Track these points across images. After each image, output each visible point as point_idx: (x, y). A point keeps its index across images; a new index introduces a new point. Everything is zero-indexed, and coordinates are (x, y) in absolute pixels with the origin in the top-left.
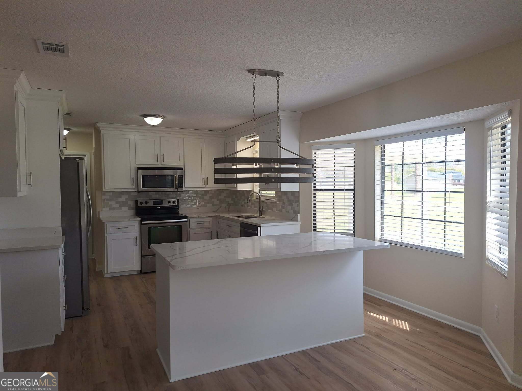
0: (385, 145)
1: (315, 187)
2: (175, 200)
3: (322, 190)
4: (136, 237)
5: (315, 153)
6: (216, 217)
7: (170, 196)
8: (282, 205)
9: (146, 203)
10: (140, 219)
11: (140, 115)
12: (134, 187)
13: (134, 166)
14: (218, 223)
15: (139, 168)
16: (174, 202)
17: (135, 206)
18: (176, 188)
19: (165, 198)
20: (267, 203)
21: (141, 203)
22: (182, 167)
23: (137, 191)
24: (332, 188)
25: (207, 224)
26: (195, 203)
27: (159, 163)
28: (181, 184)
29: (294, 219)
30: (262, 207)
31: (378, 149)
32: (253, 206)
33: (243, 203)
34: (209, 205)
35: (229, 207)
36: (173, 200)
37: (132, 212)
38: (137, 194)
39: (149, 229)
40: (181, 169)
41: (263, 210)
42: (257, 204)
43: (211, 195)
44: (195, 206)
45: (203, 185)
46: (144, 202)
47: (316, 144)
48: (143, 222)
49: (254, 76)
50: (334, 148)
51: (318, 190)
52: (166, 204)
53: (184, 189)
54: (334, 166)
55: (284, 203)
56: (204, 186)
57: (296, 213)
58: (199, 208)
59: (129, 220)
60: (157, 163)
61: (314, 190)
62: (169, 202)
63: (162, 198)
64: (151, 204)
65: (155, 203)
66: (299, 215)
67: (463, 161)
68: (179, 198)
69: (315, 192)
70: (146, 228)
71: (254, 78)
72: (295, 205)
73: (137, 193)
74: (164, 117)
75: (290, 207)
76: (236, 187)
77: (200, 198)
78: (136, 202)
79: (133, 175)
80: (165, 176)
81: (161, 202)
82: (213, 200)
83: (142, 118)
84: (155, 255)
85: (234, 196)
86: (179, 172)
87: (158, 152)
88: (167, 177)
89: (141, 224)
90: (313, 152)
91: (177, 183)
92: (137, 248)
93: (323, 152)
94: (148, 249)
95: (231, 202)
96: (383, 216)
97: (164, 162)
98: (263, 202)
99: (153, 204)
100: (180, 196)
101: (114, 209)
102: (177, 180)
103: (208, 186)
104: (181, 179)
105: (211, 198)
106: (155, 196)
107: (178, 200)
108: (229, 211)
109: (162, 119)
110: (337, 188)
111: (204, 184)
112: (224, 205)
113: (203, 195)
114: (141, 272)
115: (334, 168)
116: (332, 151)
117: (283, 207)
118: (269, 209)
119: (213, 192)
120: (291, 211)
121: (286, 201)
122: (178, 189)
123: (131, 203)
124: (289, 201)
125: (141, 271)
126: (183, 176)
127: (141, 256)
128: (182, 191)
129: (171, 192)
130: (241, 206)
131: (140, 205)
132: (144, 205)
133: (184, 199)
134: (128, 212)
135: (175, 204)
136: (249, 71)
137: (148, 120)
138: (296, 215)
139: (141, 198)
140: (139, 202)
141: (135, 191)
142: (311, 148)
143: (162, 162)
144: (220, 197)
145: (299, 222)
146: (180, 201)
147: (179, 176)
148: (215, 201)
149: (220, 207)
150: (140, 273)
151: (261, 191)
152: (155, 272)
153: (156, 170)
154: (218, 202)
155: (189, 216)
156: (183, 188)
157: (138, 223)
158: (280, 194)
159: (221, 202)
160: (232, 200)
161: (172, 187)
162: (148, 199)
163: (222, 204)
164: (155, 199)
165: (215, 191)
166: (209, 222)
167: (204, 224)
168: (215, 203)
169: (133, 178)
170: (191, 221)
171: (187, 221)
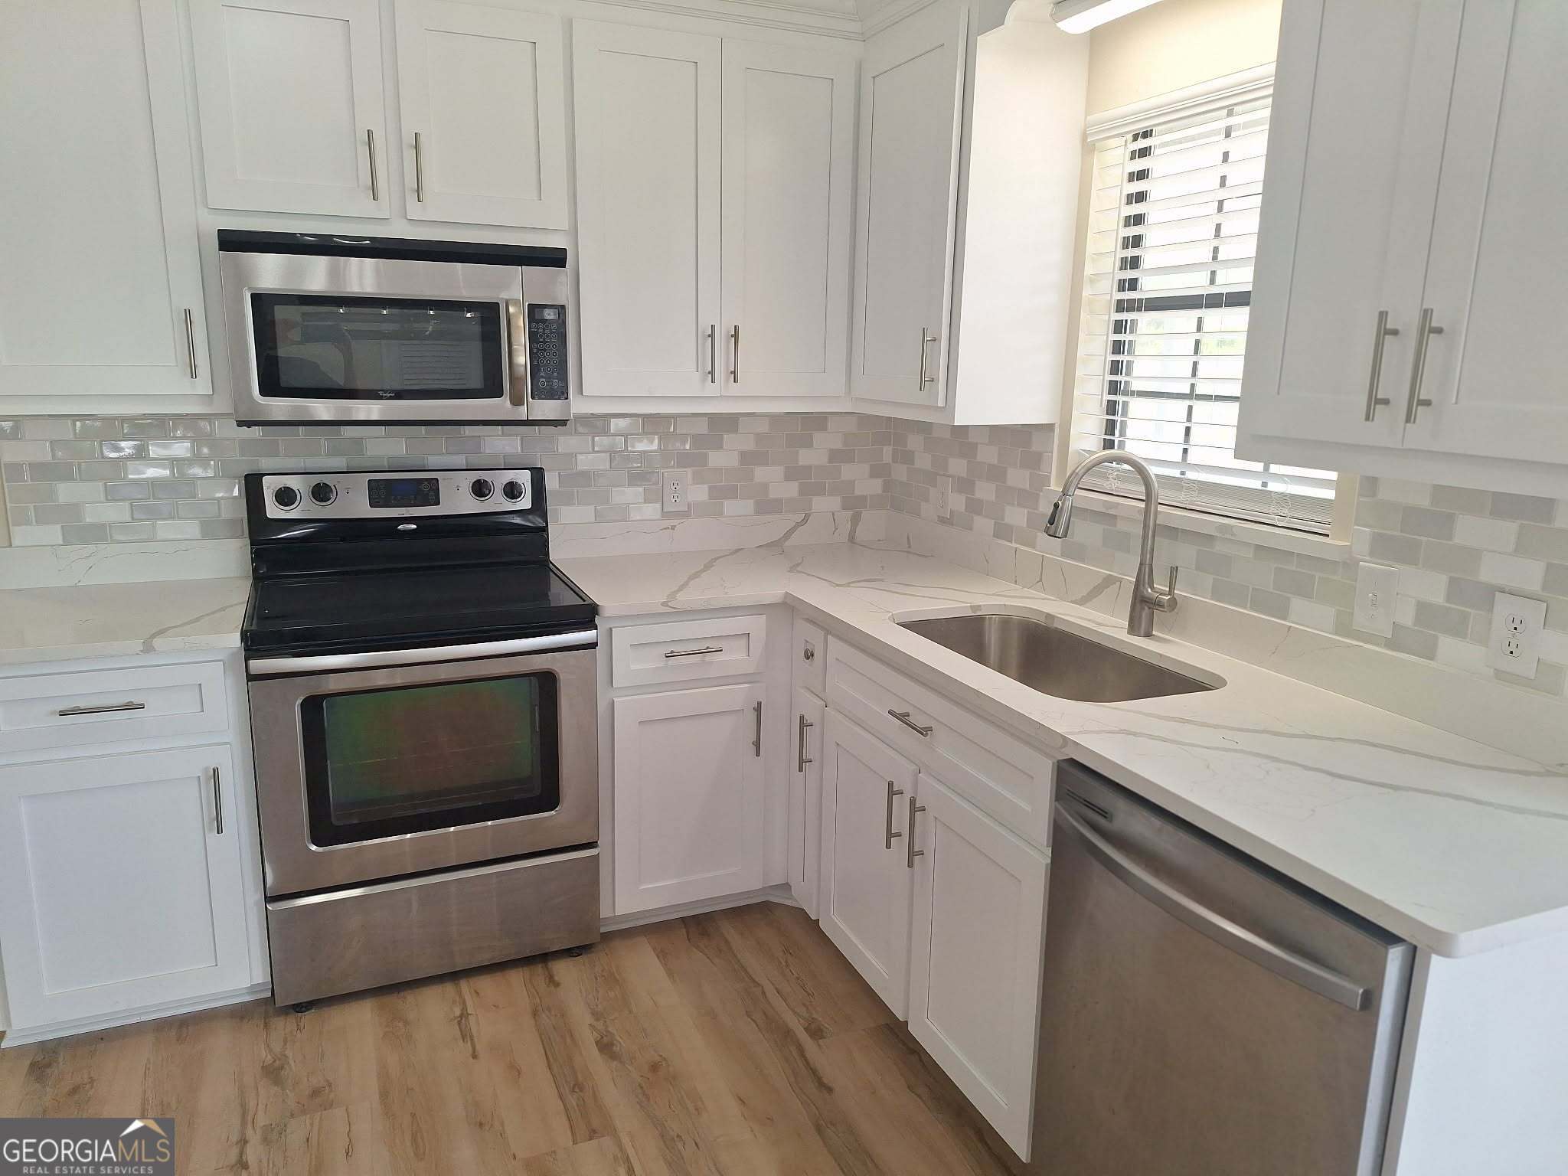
2: (524, 478)
4: (216, 769)
7: (485, 451)
9: (322, 492)
12: (202, 385)
14: (808, 655)
15: (235, 242)
16: (512, 491)
17: (240, 513)
18: (517, 401)
19: (452, 463)
21: (286, 497)
22: (557, 242)
25: (733, 657)
26: (655, 495)
27: (383, 208)
28: (552, 370)
33: (957, 502)
34: (738, 508)
35: (856, 520)
36: (509, 477)
38: (243, 438)
39: (313, 706)
40: (554, 258)
41: (1173, 603)
43: (750, 445)
44: (652, 510)
45: (704, 380)
46: (304, 485)
52: (456, 502)
53: (577, 406)
56: (711, 389)
58: (673, 528)
60: (368, 209)
62: (480, 489)
63: (433, 463)
64: (352, 504)
65: (381, 493)
68: (543, 467)
73: (234, 426)
76: (941, 403)
77: (684, 460)
78: (253, 484)
79: (188, 292)
81: (428, 492)
82: (761, 473)
85: (890, 451)
87: (373, 117)
88: (449, 315)
89: (251, 678)
91: (522, 359)
94: (314, 848)
95: (866, 485)
97: (425, 196)
99: (373, 503)
100: (549, 454)
101: (99, 534)
102: (525, 338)
103: (734, 389)
104: (554, 332)
105: (749, 459)
107: (538, 475)
111: (712, 373)
112: (825, 504)
113: (697, 440)
114: (271, 1002)
119: (763, 427)
123: (219, 494)
126: (562, 309)
127: (267, 897)
128: (563, 423)
130: (942, 520)
131: (273, 510)
132: (303, 509)
133: (581, 464)
135: (524, 503)
139: (280, 464)
140: (266, 488)
143: (407, 202)
144: (806, 457)
146: (551, 483)
147: (539, 312)
148: (769, 475)
149: (803, 522)
153: (368, 261)
154: (792, 489)
155: (610, 603)
156: (569, 394)
159: (810, 483)
160: (875, 473)
161: (492, 389)
162: (340, 463)
163: (816, 500)
164: (386, 466)
165: (777, 420)
166: (744, 641)
167: (708, 657)
168: (774, 493)
169: (188, 312)
170: (622, 638)
171: (593, 646)
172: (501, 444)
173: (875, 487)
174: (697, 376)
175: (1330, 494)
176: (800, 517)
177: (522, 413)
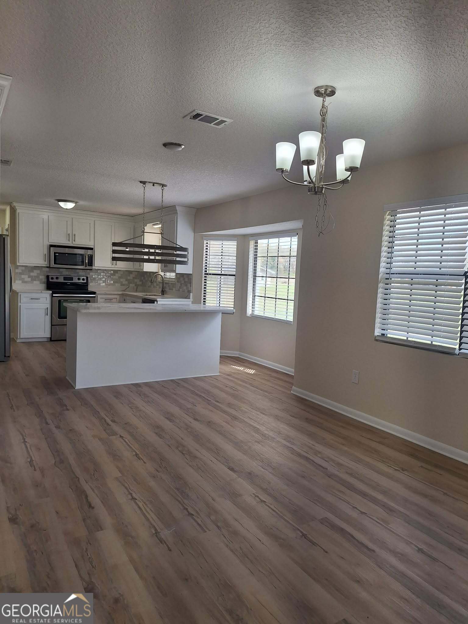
0: (258, 240)
1: (206, 271)
2: (85, 278)
3: (210, 274)
4: (48, 308)
5: (207, 243)
6: (123, 295)
7: (80, 273)
8: (180, 286)
9: (57, 278)
10: (51, 292)
11: (56, 199)
12: (46, 263)
13: (47, 243)
14: (124, 300)
15: (51, 246)
16: (83, 279)
17: (46, 280)
18: (86, 266)
19: (75, 275)
20: (169, 284)
21: (52, 278)
22: (92, 247)
23: (49, 267)
24: (219, 272)
26: (104, 282)
27: (70, 242)
28: (91, 263)
29: (187, 297)
30: (164, 287)
31: (252, 244)
32: (158, 287)
33: (150, 284)
34: (117, 285)
35: (137, 288)
36: (83, 277)
37: (43, 286)
38: (48, 270)
39: (60, 301)
40: (92, 249)
41: (165, 290)
42: (161, 285)
43: (120, 275)
44: (104, 284)
46: (55, 277)
47: (206, 236)
48: (54, 295)
49: (144, 186)
50: (222, 240)
51: (208, 274)
52: (75, 280)
53: (93, 268)
54: (222, 255)
55: (181, 284)
56: (113, 266)
57: (189, 292)
58: (107, 286)
59: (41, 292)
60: (68, 242)
61: (205, 274)
62: (79, 279)
63: (72, 275)
64: (61, 280)
65: (65, 279)
66: (191, 294)
67: (295, 256)
68: (88, 276)
69: (206, 275)
70: (56, 301)
71: (144, 187)
72: (189, 285)
73: (48, 268)
74: (76, 203)
75: (186, 287)
76: (142, 268)
77: (109, 277)
78: (48, 277)
79: (46, 252)
80: (76, 254)
81: (72, 279)
82: (121, 280)
83: (57, 202)
84: (66, 325)
85: (143, 278)
86: (90, 252)
87: (69, 232)
88: (77, 255)
89: (52, 296)
90: (205, 242)
91: (87, 261)
92: (48, 318)
93: (212, 242)
94: (59, 319)
95: (139, 283)
96: (254, 296)
97: (75, 241)
98: (166, 283)
99: (64, 280)
100: (89, 274)
101: (26, 282)
102: (87, 259)
103: (116, 266)
104: (91, 258)
105: (120, 278)
106: (66, 273)
107: (87, 278)
108: (136, 291)
109: (75, 204)
110: (223, 273)
111: (113, 264)
112: (132, 285)
113: (111, 274)
114: (51, 340)
115: (222, 256)
116: (220, 242)
117: (180, 287)
118: (170, 289)
120: (186, 291)
121: (183, 282)
122: (88, 267)
123: (43, 278)
124: (185, 282)
125: (51, 338)
126: (92, 255)
127: (52, 325)
128: (92, 270)
129: (82, 270)
130: (148, 286)
131: (50, 280)
132: (55, 280)
133: (93, 277)
134: (39, 285)
135: (85, 281)
136: (141, 182)
137: (62, 204)
138: (189, 294)
139: (52, 274)
140: (50, 277)
141: (47, 267)
142: (203, 239)
143: (74, 242)
144: (129, 278)
145: (191, 299)
146: (89, 279)
147: (89, 256)
148: (123, 280)
149: (128, 288)
150: (49, 340)
151: (165, 274)
152: (66, 340)
153: (67, 249)
154: (127, 282)
155: (97, 293)
156: (92, 266)
157: (49, 295)
158: (178, 276)
159: (130, 282)
160: (140, 281)
161: (82, 265)
162: (59, 275)
163: (131, 285)
164: (65, 275)
165: (124, 271)
166: (116, 299)
167: (111, 301)
168: (124, 283)
169: (45, 254)
170: (99, 296)
171: (95, 297)
172: (81, 273)
173: (141, 283)
174: (111, 265)
175: (174, 277)
176: (128, 287)
177: (87, 268)
